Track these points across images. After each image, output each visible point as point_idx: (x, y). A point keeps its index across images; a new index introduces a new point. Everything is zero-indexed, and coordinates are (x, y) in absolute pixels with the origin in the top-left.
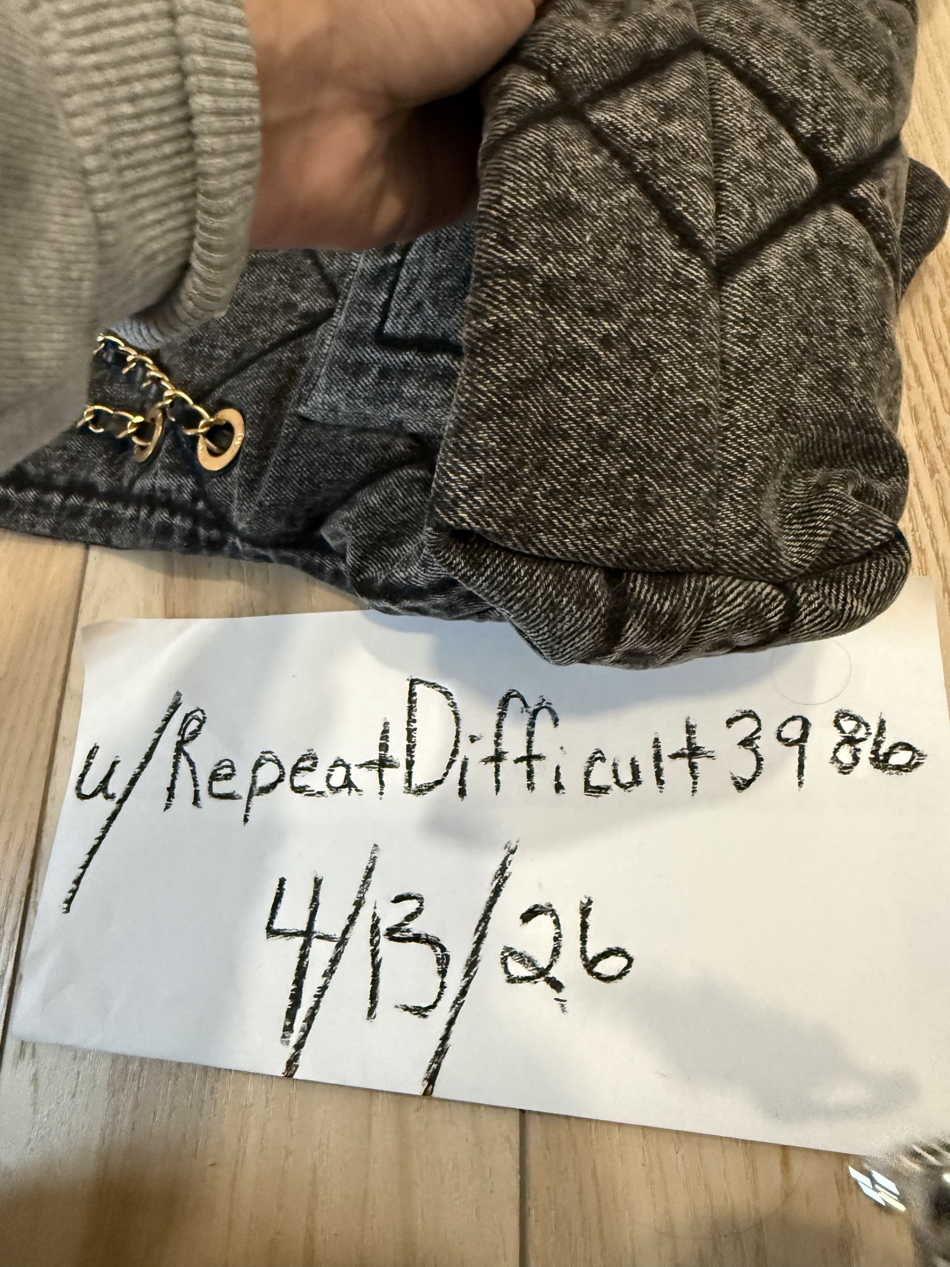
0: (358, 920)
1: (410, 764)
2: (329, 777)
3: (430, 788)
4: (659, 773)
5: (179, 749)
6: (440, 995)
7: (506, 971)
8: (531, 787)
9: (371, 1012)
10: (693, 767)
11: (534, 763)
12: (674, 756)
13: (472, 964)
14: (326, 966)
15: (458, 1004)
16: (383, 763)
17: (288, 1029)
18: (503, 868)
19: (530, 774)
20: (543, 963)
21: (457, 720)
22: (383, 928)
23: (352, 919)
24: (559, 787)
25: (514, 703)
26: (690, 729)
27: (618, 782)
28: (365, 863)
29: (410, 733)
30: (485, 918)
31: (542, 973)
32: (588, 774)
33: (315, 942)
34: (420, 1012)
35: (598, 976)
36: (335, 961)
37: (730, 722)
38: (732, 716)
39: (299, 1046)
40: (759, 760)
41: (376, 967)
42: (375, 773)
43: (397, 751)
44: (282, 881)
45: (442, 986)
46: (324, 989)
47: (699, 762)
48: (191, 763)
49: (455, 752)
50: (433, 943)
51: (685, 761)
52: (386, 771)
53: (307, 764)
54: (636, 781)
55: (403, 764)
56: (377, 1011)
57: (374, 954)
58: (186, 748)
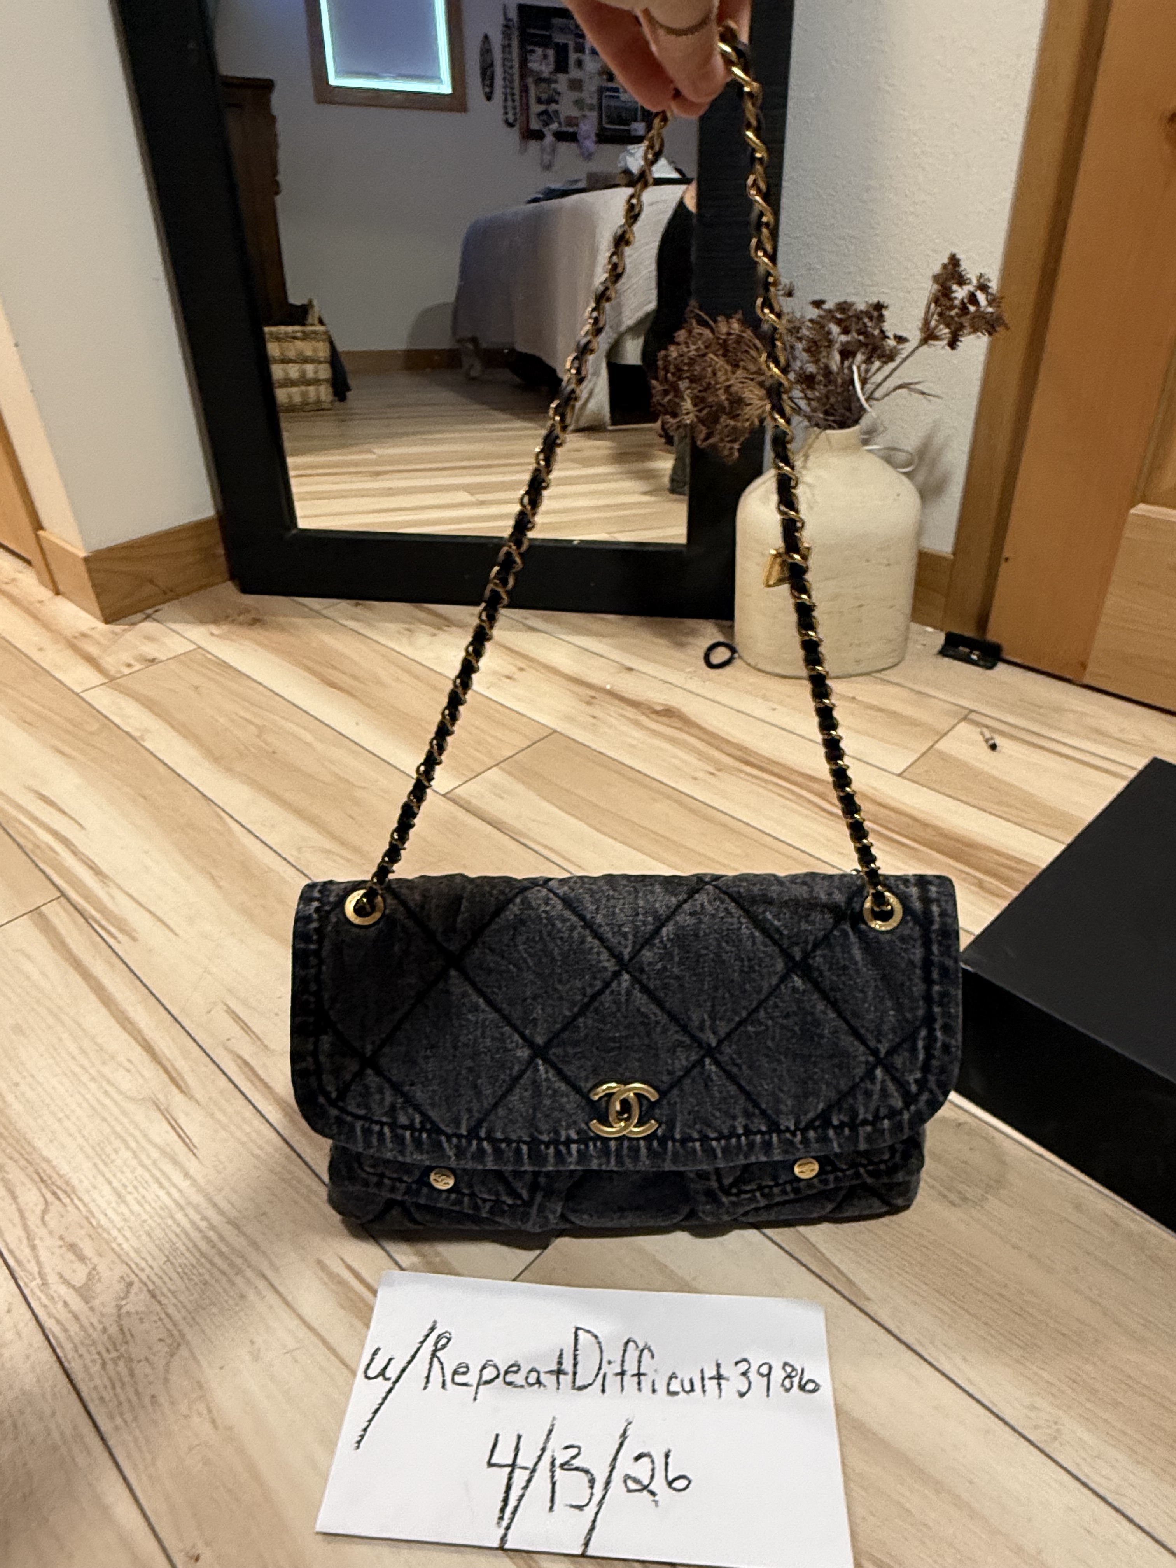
0: (544, 1458)
1: (575, 1373)
2: (527, 1378)
3: (585, 1387)
4: (703, 1386)
5: (434, 1354)
6: (590, 1499)
7: (626, 1485)
8: (640, 1389)
9: (551, 1509)
10: (719, 1384)
11: (642, 1377)
12: (711, 1378)
13: (608, 1483)
14: (524, 1484)
15: (600, 1504)
16: (559, 1372)
17: (501, 1518)
18: (625, 1431)
19: (639, 1383)
20: (646, 1482)
21: (601, 1352)
22: (558, 1463)
23: (540, 1458)
24: (654, 1391)
25: (631, 1345)
26: (718, 1366)
27: (683, 1389)
28: (548, 1427)
29: (575, 1357)
30: (615, 1459)
31: (645, 1487)
32: (669, 1384)
33: (517, 1472)
34: (580, 1508)
35: (675, 1489)
36: (529, 1481)
37: (737, 1363)
38: (737, 1359)
39: (508, 1528)
40: (750, 1383)
41: (554, 1484)
42: (555, 1377)
43: (568, 1366)
44: (497, 1436)
45: (592, 1494)
46: (522, 1496)
47: (723, 1382)
48: (441, 1363)
49: (600, 1369)
50: (587, 1471)
51: (715, 1381)
52: (562, 1377)
53: (515, 1369)
54: (692, 1390)
55: (571, 1374)
56: (556, 1507)
57: (553, 1477)
58: (439, 1354)
